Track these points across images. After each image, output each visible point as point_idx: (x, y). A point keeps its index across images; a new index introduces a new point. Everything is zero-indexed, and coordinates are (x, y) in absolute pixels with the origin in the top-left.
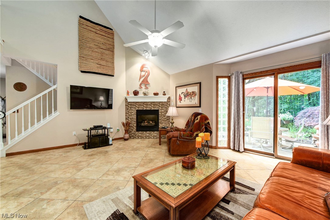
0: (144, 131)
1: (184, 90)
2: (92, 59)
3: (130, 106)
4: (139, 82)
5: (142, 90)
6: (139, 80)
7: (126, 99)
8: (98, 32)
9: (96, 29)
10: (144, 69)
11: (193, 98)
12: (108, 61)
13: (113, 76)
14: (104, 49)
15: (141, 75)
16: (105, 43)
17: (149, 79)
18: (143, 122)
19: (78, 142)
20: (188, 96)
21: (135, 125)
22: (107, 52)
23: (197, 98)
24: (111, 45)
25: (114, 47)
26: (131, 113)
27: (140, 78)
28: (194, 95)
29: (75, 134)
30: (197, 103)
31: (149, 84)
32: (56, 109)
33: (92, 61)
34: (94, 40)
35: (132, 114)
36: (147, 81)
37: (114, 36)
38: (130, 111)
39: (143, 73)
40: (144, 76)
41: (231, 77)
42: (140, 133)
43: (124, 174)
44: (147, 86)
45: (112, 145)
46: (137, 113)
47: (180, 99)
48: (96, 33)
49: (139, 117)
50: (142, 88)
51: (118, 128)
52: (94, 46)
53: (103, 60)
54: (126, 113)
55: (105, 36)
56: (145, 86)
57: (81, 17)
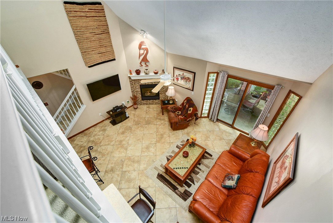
0: (148, 100)
1: (181, 73)
2: (93, 51)
3: (133, 82)
4: (139, 60)
5: (143, 68)
6: (139, 58)
7: (130, 78)
8: (89, 14)
9: (85, 12)
10: (143, 47)
11: (188, 82)
12: (107, 46)
13: (114, 60)
14: (99, 34)
15: (140, 54)
16: (99, 26)
17: (148, 57)
18: (146, 92)
19: (104, 119)
20: (184, 79)
21: (140, 96)
22: (103, 36)
23: (191, 83)
24: (104, 26)
25: (108, 27)
26: (135, 87)
27: (140, 56)
28: (189, 80)
29: (101, 114)
30: (191, 87)
31: (148, 62)
32: (82, 103)
33: (93, 52)
34: (88, 27)
35: (137, 88)
36: (147, 60)
37: (104, 12)
38: (134, 86)
39: (142, 52)
40: (143, 54)
41: (219, 74)
42: (145, 102)
43: (152, 150)
44: (147, 64)
45: (129, 117)
46: (140, 87)
47: (178, 79)
48: (87, 17)
49: (142, 89)
50: (142, 66)
51: (127, 101)
52: (90, 35)
53: (102, 47)
54: (131, 88)
55: (96, 17)
56: (145, 64)
57: (65, 3)
